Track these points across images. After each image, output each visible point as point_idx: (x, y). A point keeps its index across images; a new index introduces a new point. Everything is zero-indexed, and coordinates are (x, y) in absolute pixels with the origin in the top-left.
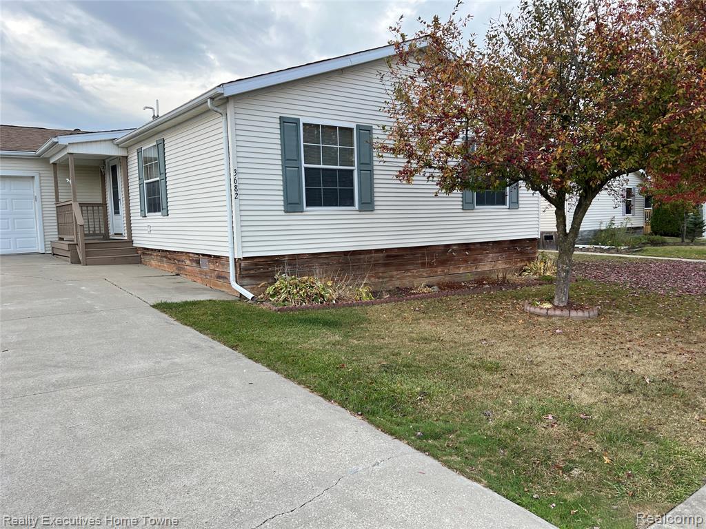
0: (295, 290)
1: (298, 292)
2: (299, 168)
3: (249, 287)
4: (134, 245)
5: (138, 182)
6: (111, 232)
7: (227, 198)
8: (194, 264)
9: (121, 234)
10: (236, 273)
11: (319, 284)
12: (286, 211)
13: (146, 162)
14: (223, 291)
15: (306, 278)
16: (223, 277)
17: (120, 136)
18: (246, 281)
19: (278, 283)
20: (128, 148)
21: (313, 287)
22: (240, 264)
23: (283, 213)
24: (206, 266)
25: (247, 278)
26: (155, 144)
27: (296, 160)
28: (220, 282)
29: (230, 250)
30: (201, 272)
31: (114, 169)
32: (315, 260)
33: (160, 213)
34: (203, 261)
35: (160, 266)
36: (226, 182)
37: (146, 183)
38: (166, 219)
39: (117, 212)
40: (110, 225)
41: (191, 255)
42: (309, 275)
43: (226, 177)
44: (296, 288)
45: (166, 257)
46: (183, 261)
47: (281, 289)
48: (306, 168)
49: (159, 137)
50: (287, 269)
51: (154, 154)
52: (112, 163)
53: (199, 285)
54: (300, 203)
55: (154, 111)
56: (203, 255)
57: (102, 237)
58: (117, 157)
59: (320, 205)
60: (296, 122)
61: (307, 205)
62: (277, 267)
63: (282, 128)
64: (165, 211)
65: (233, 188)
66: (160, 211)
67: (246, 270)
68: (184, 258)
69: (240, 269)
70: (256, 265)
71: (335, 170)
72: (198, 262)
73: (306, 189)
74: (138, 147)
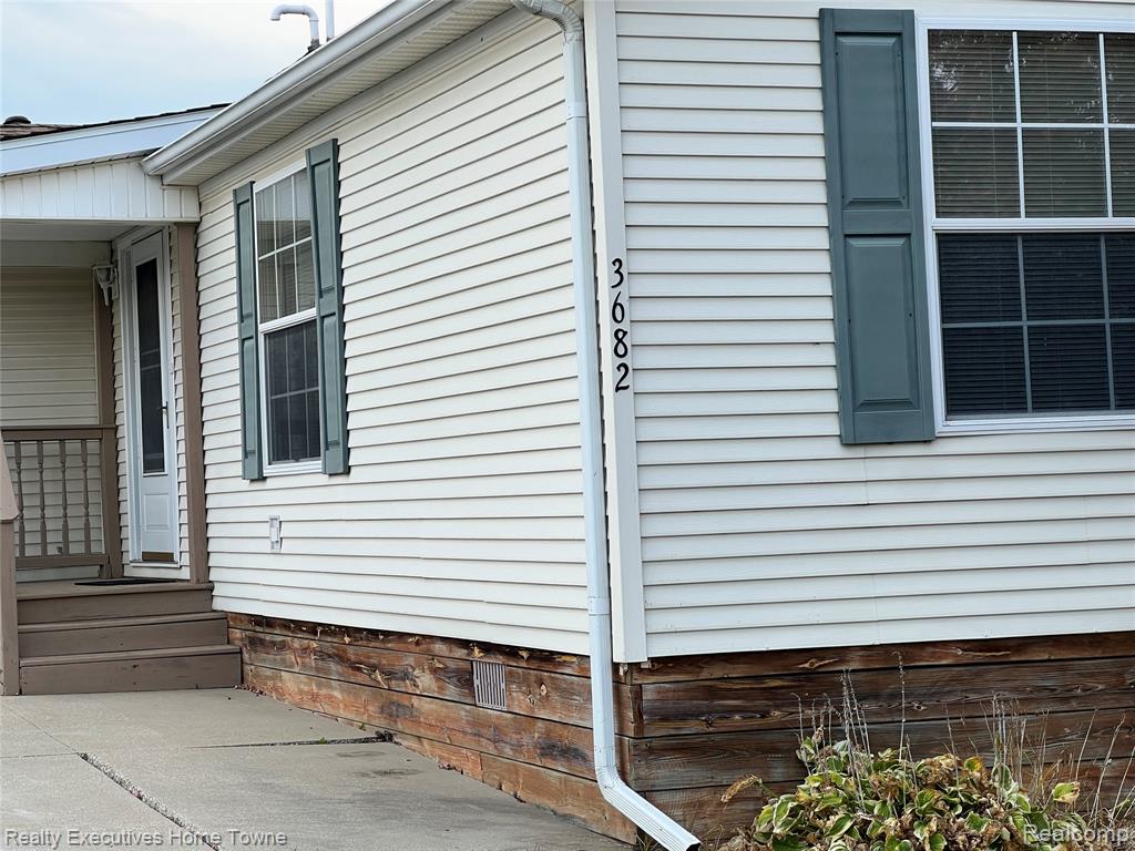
0: (891, 822)
1: (907, 832)
2: (909, 236)
3: (679, 797)
4: (218, 604)
5: (234, 332)
6: (132, 551)
7: (581, 389)
8: (452, 691)
9: (168, 557)
10: (621, 733)
11: (1012, 792)
12: (852, 439)
13: (266, 244)
14: (566, 817)
15: (946, 761)
16: (568, 750)
17: (169, 140)
18: (665, 771)
19: (812, 782)
20: (197, 189)
21: (980, 808)
22: (638, 693)
23: (834, 449)
24: (500, 698)
25: (667, 759)
26: (302, 164)
27: (895, 203)
28: (555, 772)
29: (590, 623)
30: (478, 727)
31: (147, 276)
32: (994, 674)
33: (317, 464)
34: (489, 674)
35: (315, 698)
36: (578, 319)
37: (268, 335)
38: (340, 490)
39: (154, 463)
40: (127, 520)
41: (439, 648)
42: (963, 750)
43: (576, 296)
44: (900, 813)
45: (341, 658)
46: (405, 676)
47: (828, 812)
48: (943, 238)
49: (316, 137)
50: (851, 711)
51: (295, 208)
52: (141, 256)
53: (469, 784)
54: (917, 400)
55: (315, 22)
56: (487, 648)
57: (93, 571)
58: (160, 229)
59: (1015, 405)
60: (898, 27)
61: (955, 407)
62: (807, 704)
63: (831, 62)
64: (339, 451)
65: (608, 342)
66: (315, 454)
67: (665, 719)
68: (410, 660)
69: (639, 714)
70: (711, 692)
71: (1093, 236)
72: (465, 680)
73: (944, 331)
74: (237, 180)
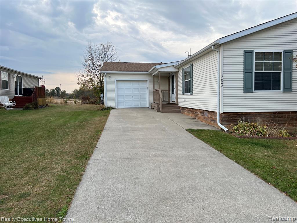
0: (247, 129)
1: (249, 130)
2: (252, 73)
3: (225, 125)
4: (179, 106)
5: (182, 81)
6: (171, 101)
7: (218, 87)
8: (202, 114)
9: (174, 101)
10: (220, 119)
11: (260, 127)
12: (245, 92)
13: (185, 73)
14: (214, 127)
15: (253, 123)
16: (215, 120)
17: (176, 64)
18: (224, 123)
19: (239, 125)
20: (178, 69)
21: (256, 128)
22: (222, 115)
23: (243, 93)
24: (207, 115)
25: (224, 122)
26: (189, 66)
27: (250, 69)
28: (213, 122)
29: (218, 109)
30: (205, 118)
31: (173, 77)
32: (258, 115)
33: (189, 94)
34: (206, 113)
35: (188, 114)
36: (218, 80)
37: (185, 82)
38: (191, 96)
39: (173, 93)
40: (171, 98)
41: (201, 110)
42: (255, 122)
43: (218, 78)
44: (248, 128)
45: (191, 111)
46: (197, 113)
47: (241, 128)
48: (255, 73)
49: (191, 63)
50: (244, 118)
51: (188, 70)
52: (173, 75)
53: (204, 123)
54: (252, 89)
55: (189, 53)
56: (206, 111)
57: (167, 102)
58: (175, 72)
59: (262, 89)
60: (252, 52)
61: (255, 89)
62: (239, 117)
63: (245, 55)
64: (192, 92)
65: (221, 83)
66: (189, 93)
67: (225, 118)
68: (198, 111)
69: (222, 118)
70: (229, 116)
71: (271, 73)
72: (204, 113)
73: (255, 82)
74: (183, 68)
